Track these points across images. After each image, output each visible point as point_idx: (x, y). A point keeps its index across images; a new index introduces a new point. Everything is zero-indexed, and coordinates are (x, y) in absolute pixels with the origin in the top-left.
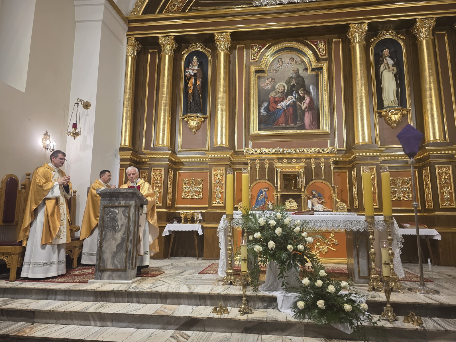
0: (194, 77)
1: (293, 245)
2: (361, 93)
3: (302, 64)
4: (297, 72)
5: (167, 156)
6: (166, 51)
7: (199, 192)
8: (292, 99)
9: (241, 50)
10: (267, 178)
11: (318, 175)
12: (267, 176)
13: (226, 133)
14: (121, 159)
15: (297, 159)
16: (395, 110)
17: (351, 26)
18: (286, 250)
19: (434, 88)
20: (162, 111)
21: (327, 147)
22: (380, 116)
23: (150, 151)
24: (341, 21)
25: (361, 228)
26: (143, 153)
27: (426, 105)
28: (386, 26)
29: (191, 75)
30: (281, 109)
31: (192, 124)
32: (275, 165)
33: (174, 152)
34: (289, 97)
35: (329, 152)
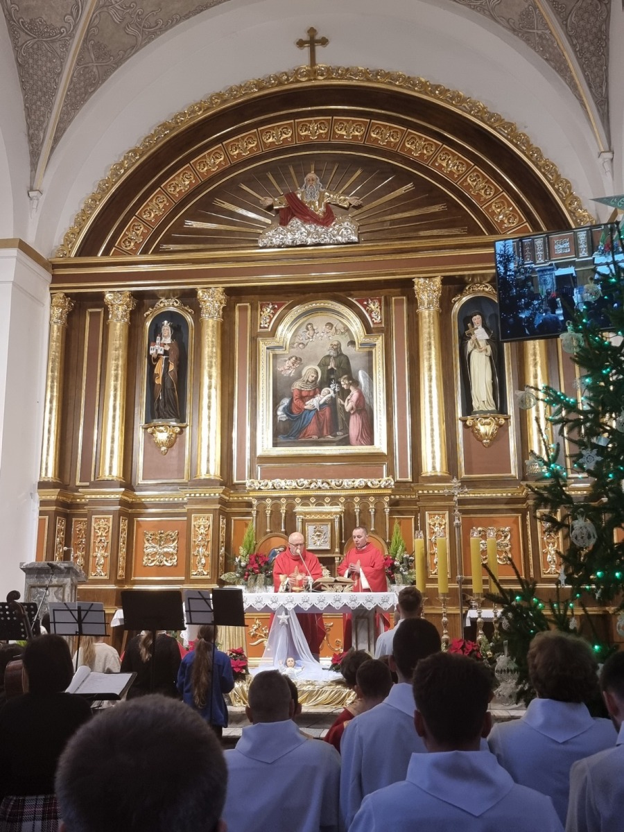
0: (164, 357)
3: (347, 333)
4: (337, 348)
5: (117, 497)
6: (116, 316)
7: (172, 554)
8: (329, 393)
9: (243, 311)
10: (283, 530)
12: (283, 525)
13: (216, 455)
14: (41, 501)
15: (333, 498)
16: (485, 419)
17: (416, 280)
20: (110, 419)
21: (379, 476)
22: (465, 426)
23: (90, 487)
26: (77, 489)
27: (530, 412)
29: (159, 355)
30: (310, 411)
31: (160, 437)
32: (296, 509)
33: (130, 489)
34: (325, 390)
35: (383, 487)
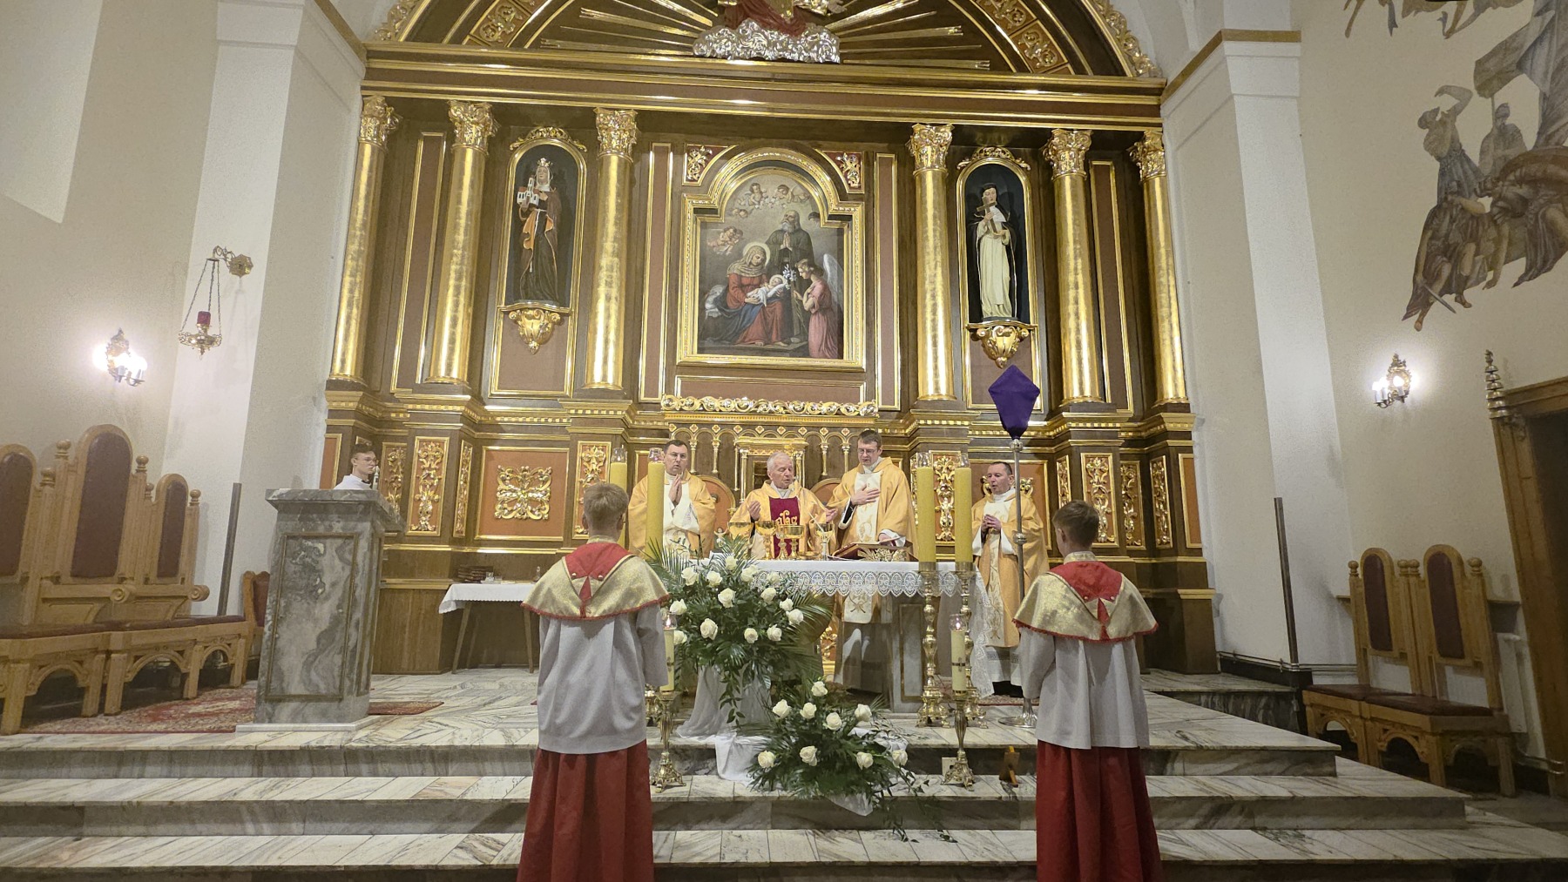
0: (539, 210)
1: (757, 630)
2: (933, 282)
3: (808, 202)
4: (794, 221)
5: (458, 408)
6: (467, 138)
7: (542, 502)
8: (781, 282)
9: (661, 155)
10: (715, 471)
11: (834, 467)
12: (715, 464)
13: (616, 354)
14: (330, 410)
15: (790, 426)
16: (1006, 326)
17: (917, 128)
18: (743, 640)
19: (1085, 283)
20: (451, 291)
21: (856, 401)
22: (975, 337)
23: (413, 393)
24: (897, 116)
25: (909, 589)
26: (391, 397)
27: (1066, 320)
28: (990, 136)
29: (531, 206)
30: (754, 306)
31: (528, 327)
32: (736, 441)
33: (478, 398)
34: (775, 278)
35: (862, 415)
